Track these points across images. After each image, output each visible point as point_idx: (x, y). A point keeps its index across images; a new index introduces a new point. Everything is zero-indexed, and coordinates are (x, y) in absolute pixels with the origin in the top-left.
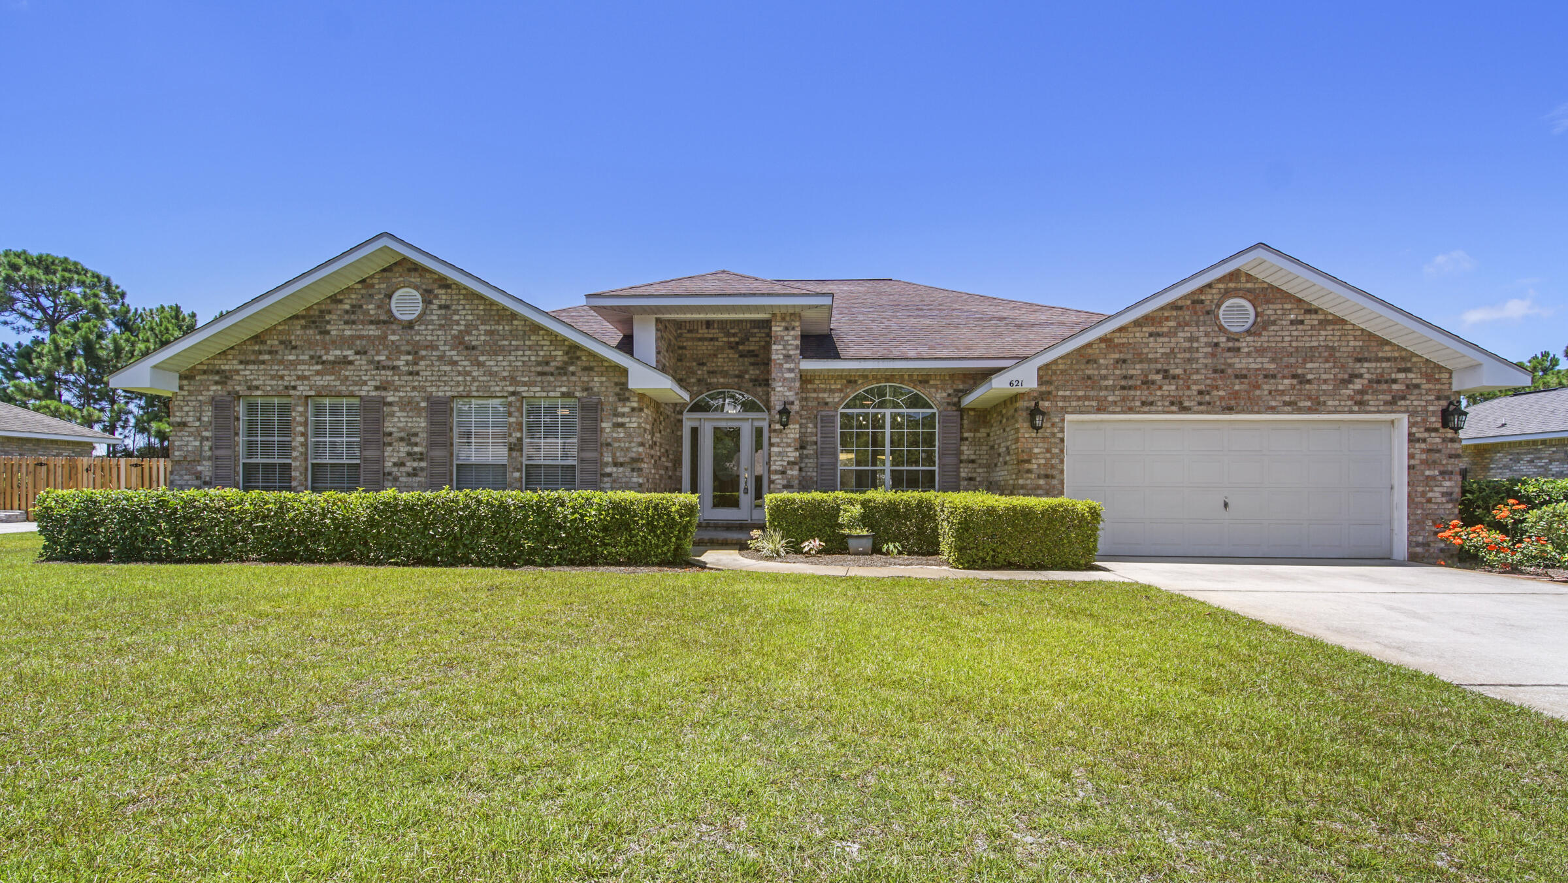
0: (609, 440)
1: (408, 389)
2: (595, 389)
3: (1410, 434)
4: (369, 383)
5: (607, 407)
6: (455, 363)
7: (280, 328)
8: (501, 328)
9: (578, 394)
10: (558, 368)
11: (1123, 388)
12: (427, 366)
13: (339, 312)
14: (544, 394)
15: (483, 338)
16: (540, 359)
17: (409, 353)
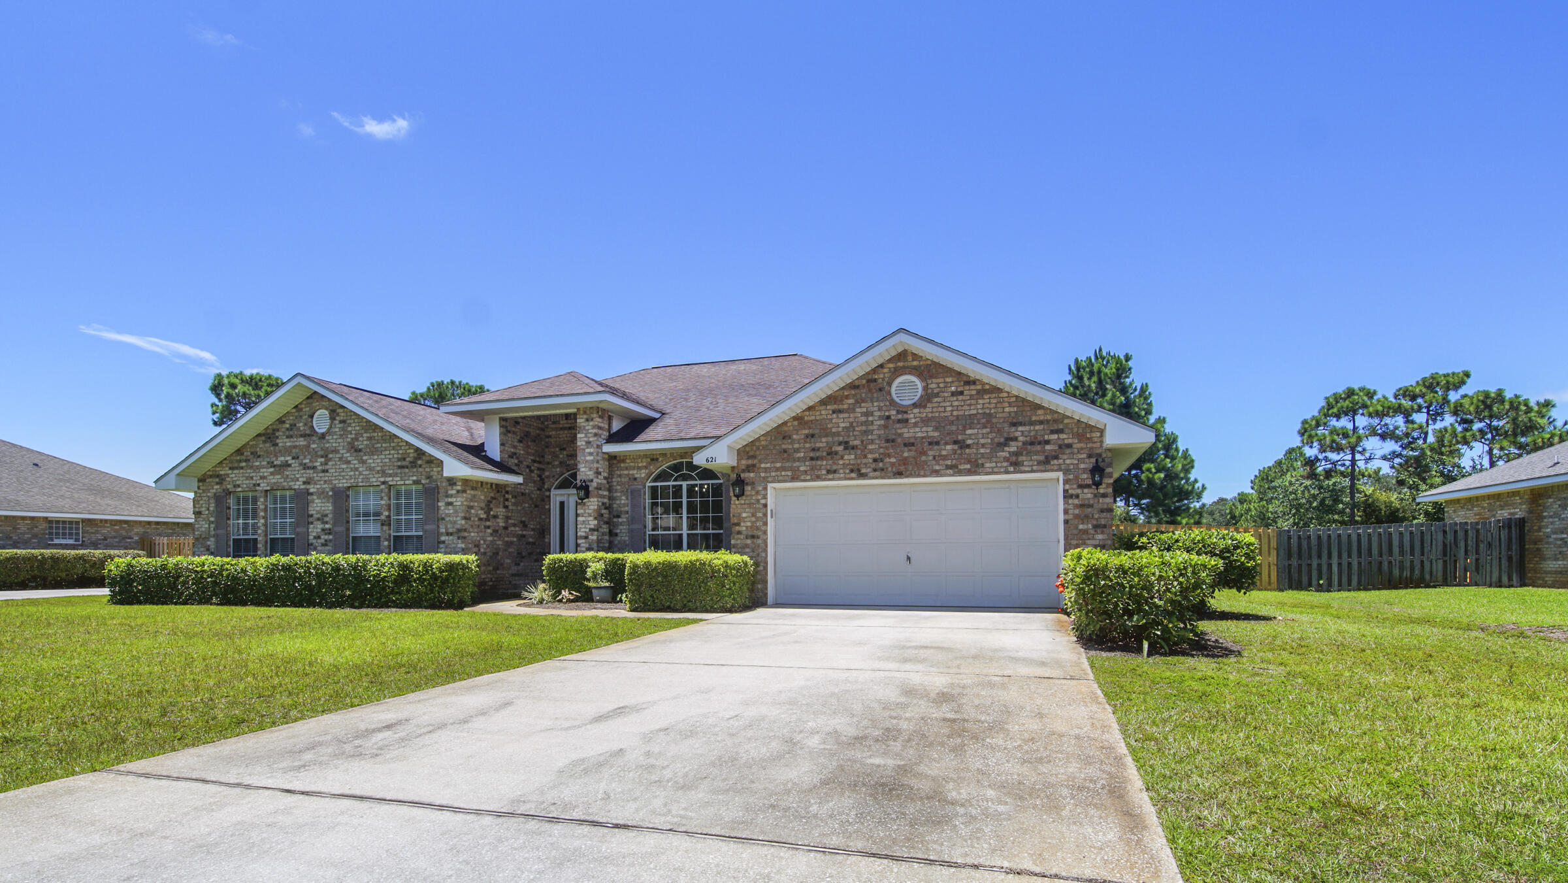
0: (443, 516)
1: (322, 482)
2: (434, 477)
3: (1065, 491)
4: (300, 479)
5: (442, 491)
6: (348, 462)
7: (251, 443)
8: (376, 434)
9: (423, 482)
10: (411, 462)
11: (812, 459)
12: (333, 465)
13: (283, 430)
14: (402, 482)
15: (365, 443)
16: (400, 456)
17: (322, 457)
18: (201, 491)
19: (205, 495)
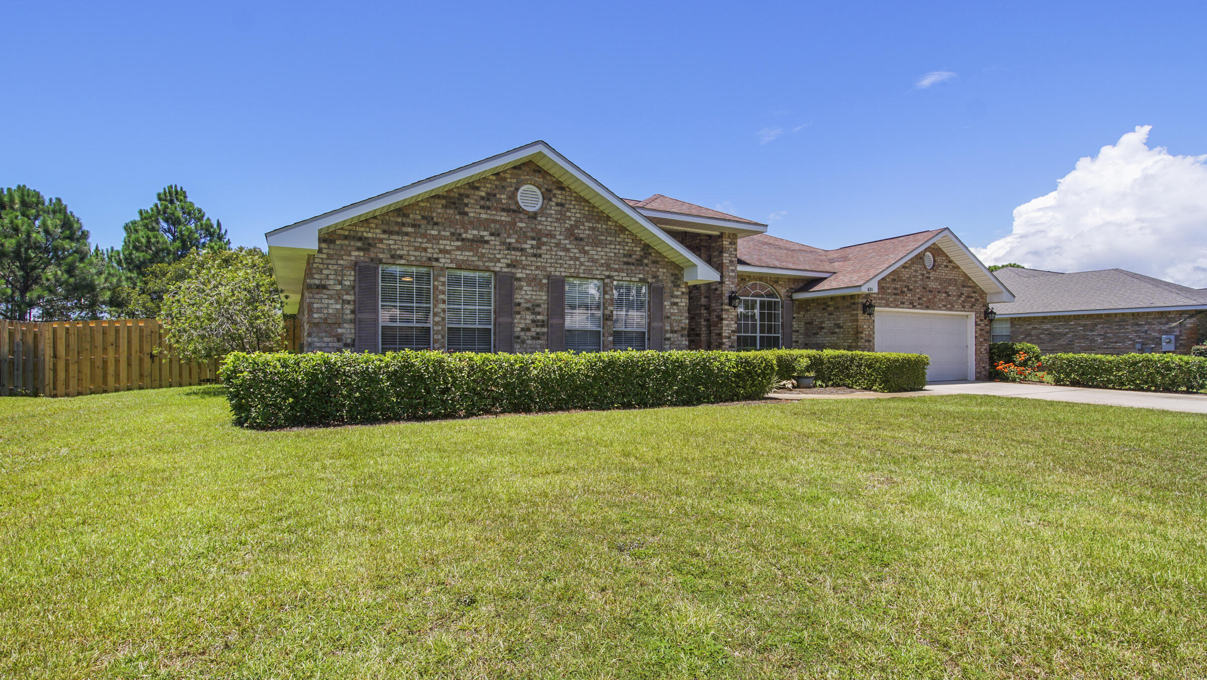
0: (669, 314)
1: (533, 268)
2: (660, 277)
3: (976, 322)
4: (502, 261)
5: (667, 291)
6: (568, 250)
7: (422, 204)
8: (600, 226)
9: (650, 280)
10: (637, 260)
12: (547, 250)
13: (476, 197)
14: (628, 279)
15: (587, 232)
16: (626, 252)
17: (533, 239)
18: (325, 256)
19: (333, 262)
